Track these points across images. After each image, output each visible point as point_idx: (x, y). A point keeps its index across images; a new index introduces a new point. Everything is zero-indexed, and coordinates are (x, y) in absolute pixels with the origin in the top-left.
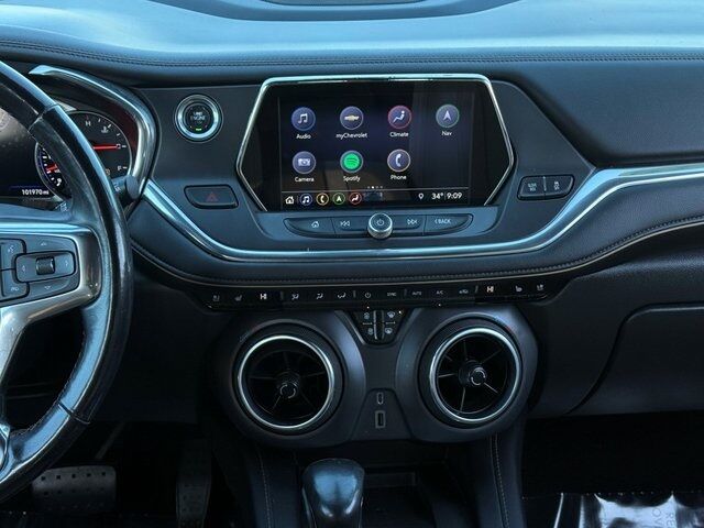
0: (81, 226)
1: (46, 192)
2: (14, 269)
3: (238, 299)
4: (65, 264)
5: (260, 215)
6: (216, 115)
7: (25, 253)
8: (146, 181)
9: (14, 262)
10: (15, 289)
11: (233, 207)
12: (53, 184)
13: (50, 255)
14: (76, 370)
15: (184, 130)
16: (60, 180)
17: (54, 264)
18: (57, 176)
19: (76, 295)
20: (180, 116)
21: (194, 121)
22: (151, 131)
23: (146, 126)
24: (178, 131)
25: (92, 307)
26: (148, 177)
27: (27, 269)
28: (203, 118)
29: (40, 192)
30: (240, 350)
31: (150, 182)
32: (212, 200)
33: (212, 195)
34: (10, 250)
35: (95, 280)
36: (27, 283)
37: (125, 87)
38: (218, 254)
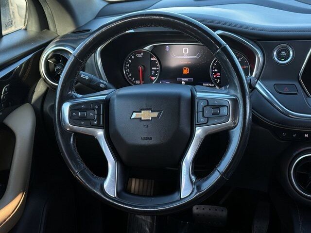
0: (231, 95)
1: (213, 85)
2: (203, 112)
3: (294, 136)
4: (224, 111)
5: (308, 98)
6: (291, 53)
7: (208, 105)
8: (257, 81)
9: (203, 109)
10: (202, 120)
11: (296, 94)
12: (216, 82)
13: (218, 107)
14: (225, 156)
15: (276, 59)
16: (219, 80)
17: (219, 110)
18: (218, 78)
19: (227, 124)
20: (275, 53)
21: (281, 55)
22: (261, 60)
23: (259, 57)
24: (274, 60)
25: (233, 130)
26: (258, 79)
27: (208, 112)
28: (285, 55)
29: (210, 85)
30: (293, 159)
31: (259, 82)
32: (286, 90)
33: (286, 88)
34: (202, 104)
35: (235, 119)
36: (208, 118)
37: (252, 40)
38: (287, 114)
